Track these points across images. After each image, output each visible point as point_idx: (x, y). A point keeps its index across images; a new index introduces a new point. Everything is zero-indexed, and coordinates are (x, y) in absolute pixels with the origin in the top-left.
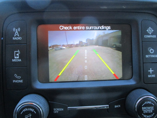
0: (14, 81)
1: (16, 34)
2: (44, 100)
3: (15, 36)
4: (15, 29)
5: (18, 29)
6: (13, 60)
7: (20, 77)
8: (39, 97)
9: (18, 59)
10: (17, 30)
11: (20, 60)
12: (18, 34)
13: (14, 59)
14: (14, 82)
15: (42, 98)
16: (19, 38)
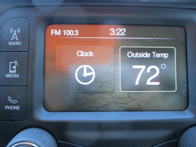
0: (7, 107)
1: (13, 38)
2: (50, 139)
3: (12, 40)
4: (13, 29)
5: (17, 30)
6: (8, 76)
7: (17, 101)
8: (42, 134)
9: (14, 73)
10: (15, 31)
11: (18, 76)
12: (16, 38)
13: (9, 74)
14: (7, 109)
15: (47, 135)
16: (18, 43)
